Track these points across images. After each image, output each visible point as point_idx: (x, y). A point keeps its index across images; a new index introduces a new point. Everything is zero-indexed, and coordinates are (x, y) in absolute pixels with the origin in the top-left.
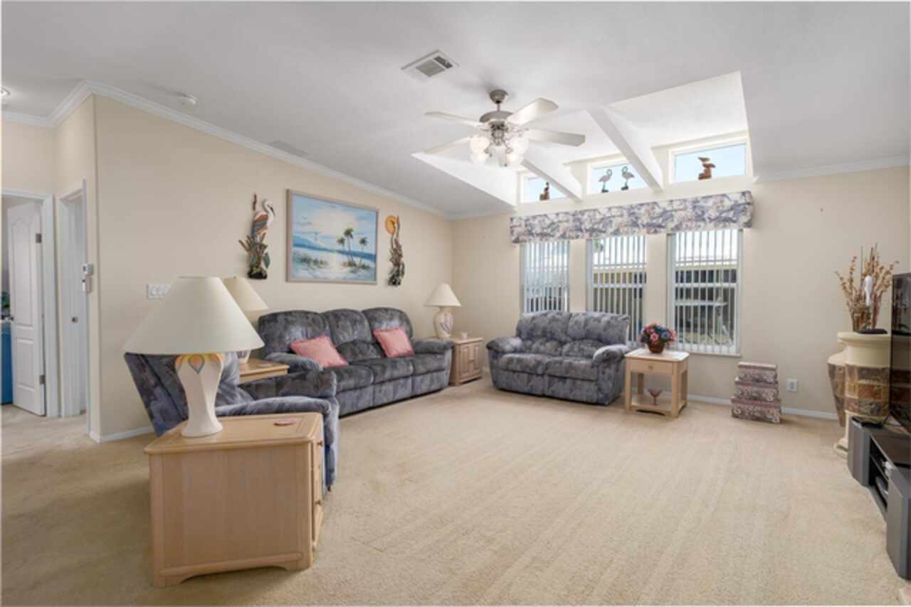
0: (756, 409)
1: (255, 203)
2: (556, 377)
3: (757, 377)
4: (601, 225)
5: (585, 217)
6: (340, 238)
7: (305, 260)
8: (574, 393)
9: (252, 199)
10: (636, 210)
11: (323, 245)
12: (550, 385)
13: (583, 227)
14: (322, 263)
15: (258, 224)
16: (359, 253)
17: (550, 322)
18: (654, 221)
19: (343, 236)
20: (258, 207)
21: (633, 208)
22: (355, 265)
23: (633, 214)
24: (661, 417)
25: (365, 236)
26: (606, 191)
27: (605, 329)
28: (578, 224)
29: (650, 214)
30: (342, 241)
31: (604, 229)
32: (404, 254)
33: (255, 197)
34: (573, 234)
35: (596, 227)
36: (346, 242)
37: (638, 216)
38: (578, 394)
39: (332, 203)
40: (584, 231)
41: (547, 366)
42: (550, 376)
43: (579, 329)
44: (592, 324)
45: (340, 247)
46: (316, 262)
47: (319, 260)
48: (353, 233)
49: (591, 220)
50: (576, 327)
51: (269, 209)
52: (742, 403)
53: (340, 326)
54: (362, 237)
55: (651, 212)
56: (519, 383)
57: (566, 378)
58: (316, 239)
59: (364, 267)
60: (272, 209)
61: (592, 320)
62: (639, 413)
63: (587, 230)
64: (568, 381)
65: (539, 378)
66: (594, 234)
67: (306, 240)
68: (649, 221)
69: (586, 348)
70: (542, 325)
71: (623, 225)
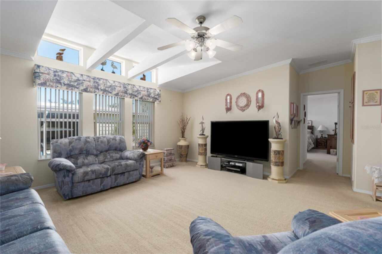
0: (170, 163)
2: (118, 174)
3: (170, 153)
4: (110, 89)
5: (101, 82)
8: (129, 179)
10: (126, 86)
12: (116, 180)
13: (99, 87)
17: (85, 144)
18: (134, 93)
21: (126, 85)
23: (125, 87)
24: (159, 176)
26: (104, 71)
27: (119, 144)
28: (96, 85)
29: (132, 90)
31: (111, 92)
34: (93, 90)
35: (107, 89)
37: (128, 89)
38: (132, 179)
40: (100, 90)
41: (113, 169)
42: (115, 175)
43: (105, 145)
44: (112, 142)
49: (105, 85)
50: (103, 145)
52: (168, 162)
55: (133, 89)
56: (94, 187)
57: (124, 173)
61: (111, 140)
62: (153, 177)
63: (102, 90)
64: (126, 174)
65: (109, 178)
66: (105, 93)
68: (132, 92)
69: (114, 155)
70: (79, 147)
71: (120, 92)
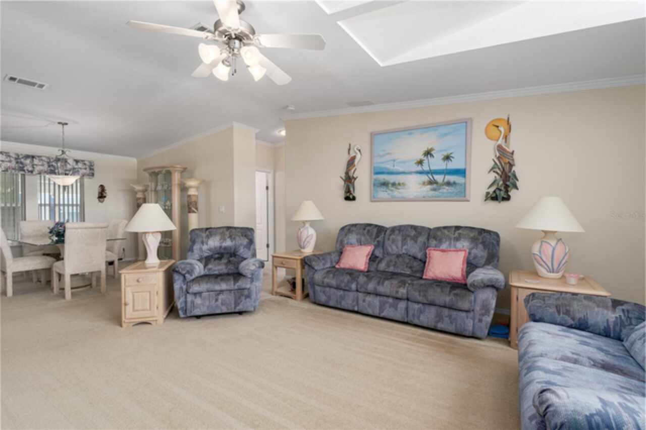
1: (349, 150)
6: (419, 160)
7: (385, 184)
9: (348, 147)
11: (401, 170)
14: (399, 184)
15: (351, 163)
16: (444, 170)
19: (422, 157)
20: (351, 151)
22: (436, 183)
25: (449, 152)
30: (420, 162)
32: (516, 162)
33: (350, 145)
36: (426, 162)
39: (409, 130)
45: (419, 168)
46: (394, 184)
47: (397, 183)
48: (432, 152)
51: (358, 152)
53: (391, 239)
54: (445, 153)
58: (394, 166)
59: (448, 184)
60: (359, 151)
67: (385, 168)
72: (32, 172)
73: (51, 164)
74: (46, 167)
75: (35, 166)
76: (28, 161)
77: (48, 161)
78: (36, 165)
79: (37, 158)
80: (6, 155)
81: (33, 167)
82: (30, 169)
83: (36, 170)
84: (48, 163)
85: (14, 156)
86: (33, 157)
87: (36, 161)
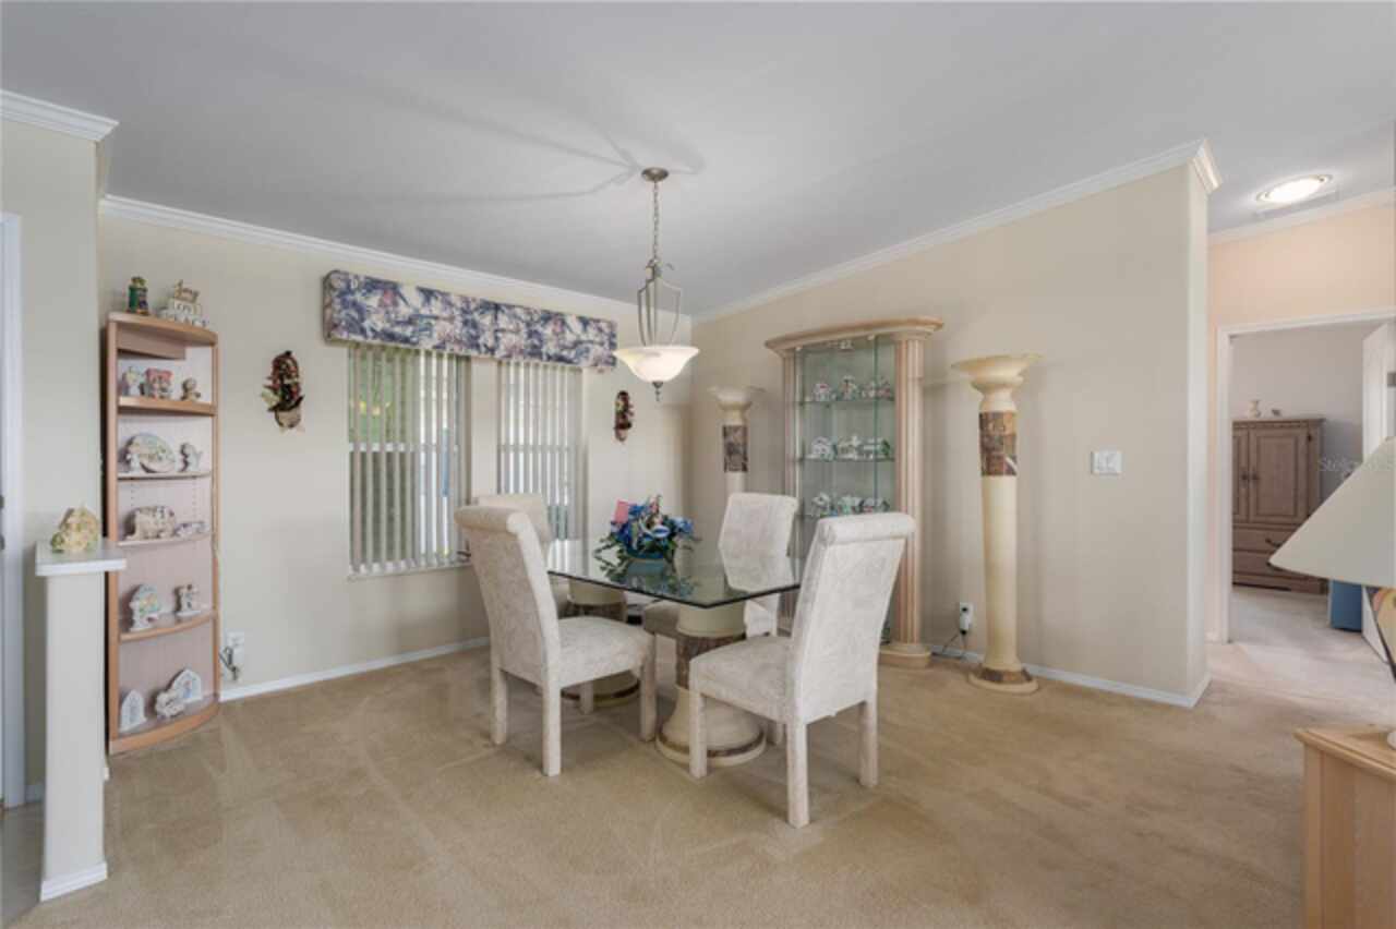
72: (492, 350)
73: (533, 328)
74: (521, 340)
75: (500, 335)
76: (487, 320)
77: (528, 318)
78: (503, 331)
79: (506, 311)
80: (442, 301)
81: (497, 339)
82: (490, 343)
83: (502, 347)
84: (528, 324)
85: (459, 304)
86: (497, 307)
87: (503, 321)
